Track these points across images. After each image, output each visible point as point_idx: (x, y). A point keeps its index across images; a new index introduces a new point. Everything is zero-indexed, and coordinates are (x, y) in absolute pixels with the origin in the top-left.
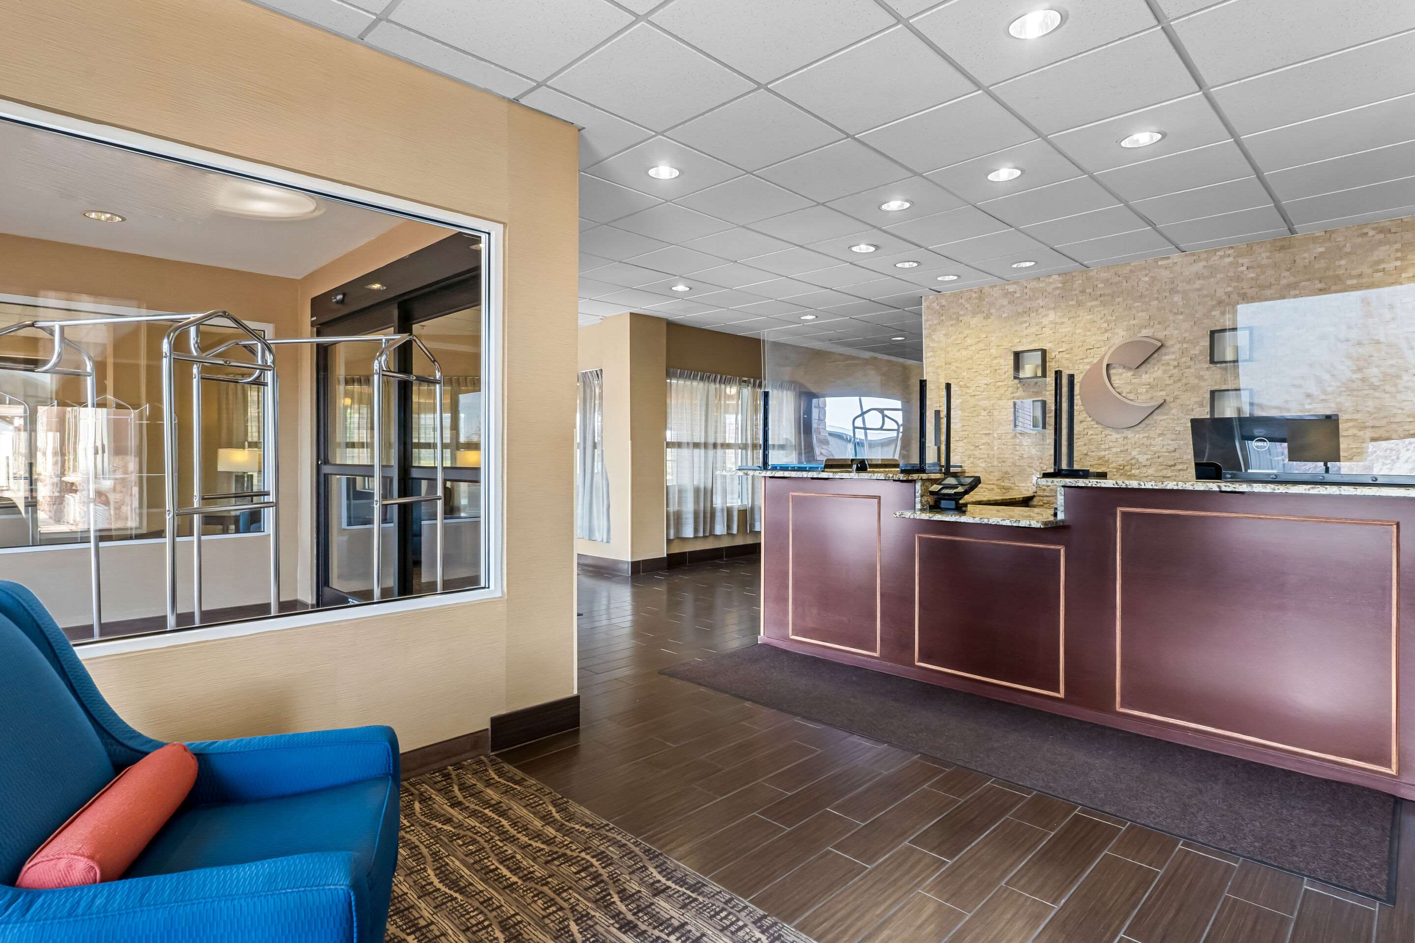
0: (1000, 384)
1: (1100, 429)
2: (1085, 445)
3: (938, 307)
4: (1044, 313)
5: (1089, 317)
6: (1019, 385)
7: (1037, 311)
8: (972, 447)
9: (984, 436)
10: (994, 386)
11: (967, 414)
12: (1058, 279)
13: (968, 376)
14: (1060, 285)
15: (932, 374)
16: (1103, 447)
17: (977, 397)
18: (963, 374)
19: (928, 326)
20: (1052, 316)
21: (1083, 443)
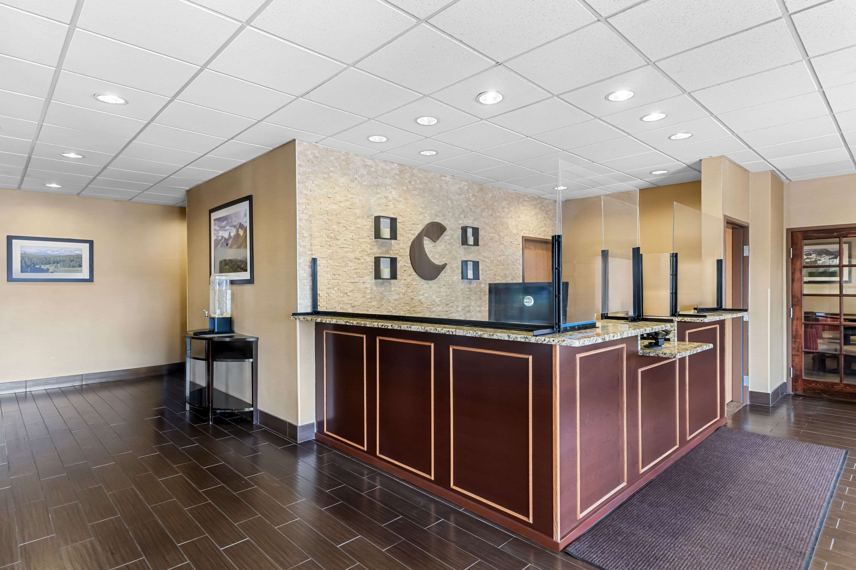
0: (362, 240)
1: (419, 281)
2: (412, 292)
3: (311, 156)
4: (390, 190)
5: (413, 202)
6: (375, 244)
7: (386, 187)
8: (342, 294)
9: (350, 284)
10: (358, 241)
11: (337, 264)
12: (398, 167)
13: (337, 229)
14: (398, 173)
15: (305, 221)
16: (420, 293)
17: (344, 249)
18: (333, 226)
19: (301, 172)
20: (394, 194)
21: (411, 291)
